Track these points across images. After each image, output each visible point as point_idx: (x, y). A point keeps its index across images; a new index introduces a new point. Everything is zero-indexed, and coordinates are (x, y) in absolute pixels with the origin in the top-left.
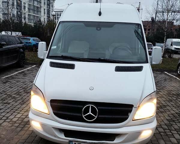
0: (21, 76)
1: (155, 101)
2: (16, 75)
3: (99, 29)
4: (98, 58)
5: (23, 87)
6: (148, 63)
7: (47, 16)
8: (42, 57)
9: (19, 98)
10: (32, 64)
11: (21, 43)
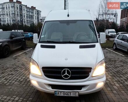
0: (24, 55)
1: (104, 65)
3: (68, 24)
5: (26, 61)
6: (98, 42)
8: (36, 43)
11: (23, 36)
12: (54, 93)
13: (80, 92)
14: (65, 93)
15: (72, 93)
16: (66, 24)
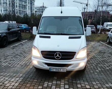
0: (21, 46)
1: (86, 51)
2: (18, 45)
3: (61, 20)
4: (61, 33)
5: (23, 51)
6: (84, 35)
7: (31, 11)
8: (35, 34)
9: (22, 56)
10: (25, 39)
12: (49, 69)
13: (67, 69)
14: (57, 69)
15: (61, 69)
16: (59, 20)
